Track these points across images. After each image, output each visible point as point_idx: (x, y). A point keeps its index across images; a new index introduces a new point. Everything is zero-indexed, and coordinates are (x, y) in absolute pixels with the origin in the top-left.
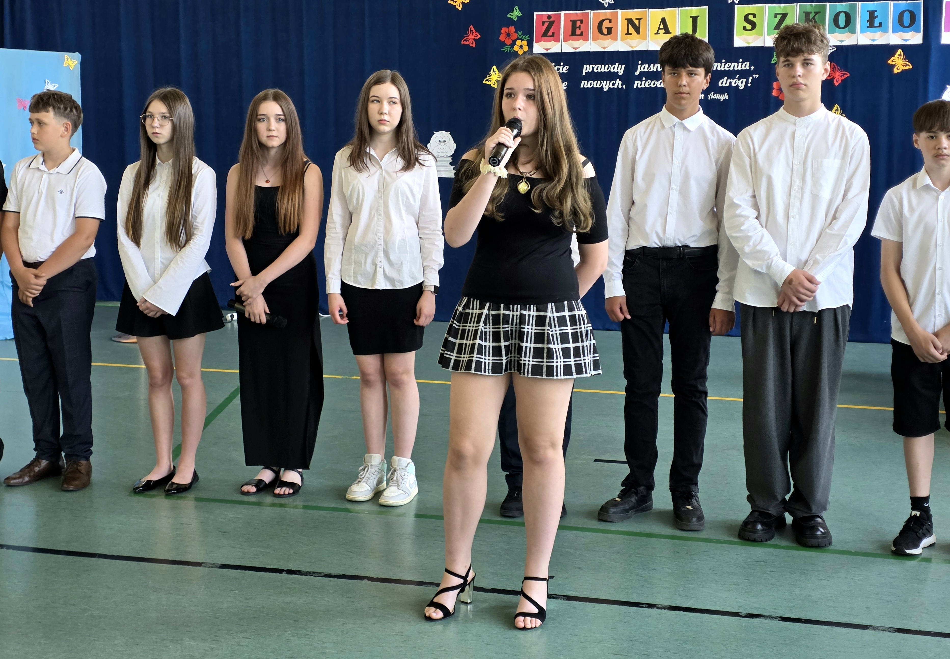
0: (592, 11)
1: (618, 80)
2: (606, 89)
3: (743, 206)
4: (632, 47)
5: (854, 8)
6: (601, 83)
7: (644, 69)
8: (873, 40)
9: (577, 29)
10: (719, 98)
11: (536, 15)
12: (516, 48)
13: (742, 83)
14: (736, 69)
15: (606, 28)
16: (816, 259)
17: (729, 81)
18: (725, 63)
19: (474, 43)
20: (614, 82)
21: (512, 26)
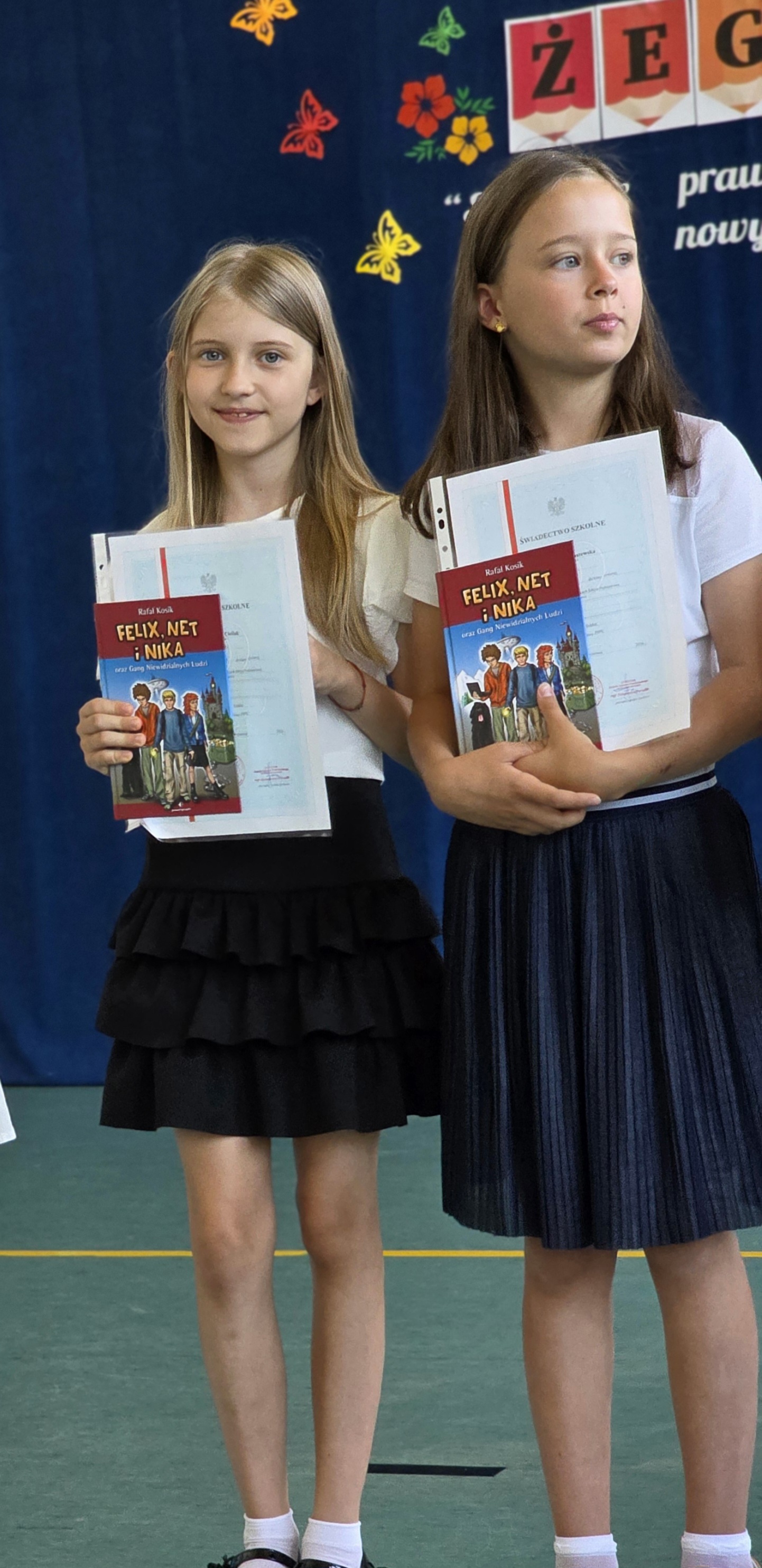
2: (758, 244)
6: (740, 228)
9: (650, 59)
11: (513, 28)
12: (453, 145)
15: (744, 41)
19: (321, 147)
21: (434, 73)
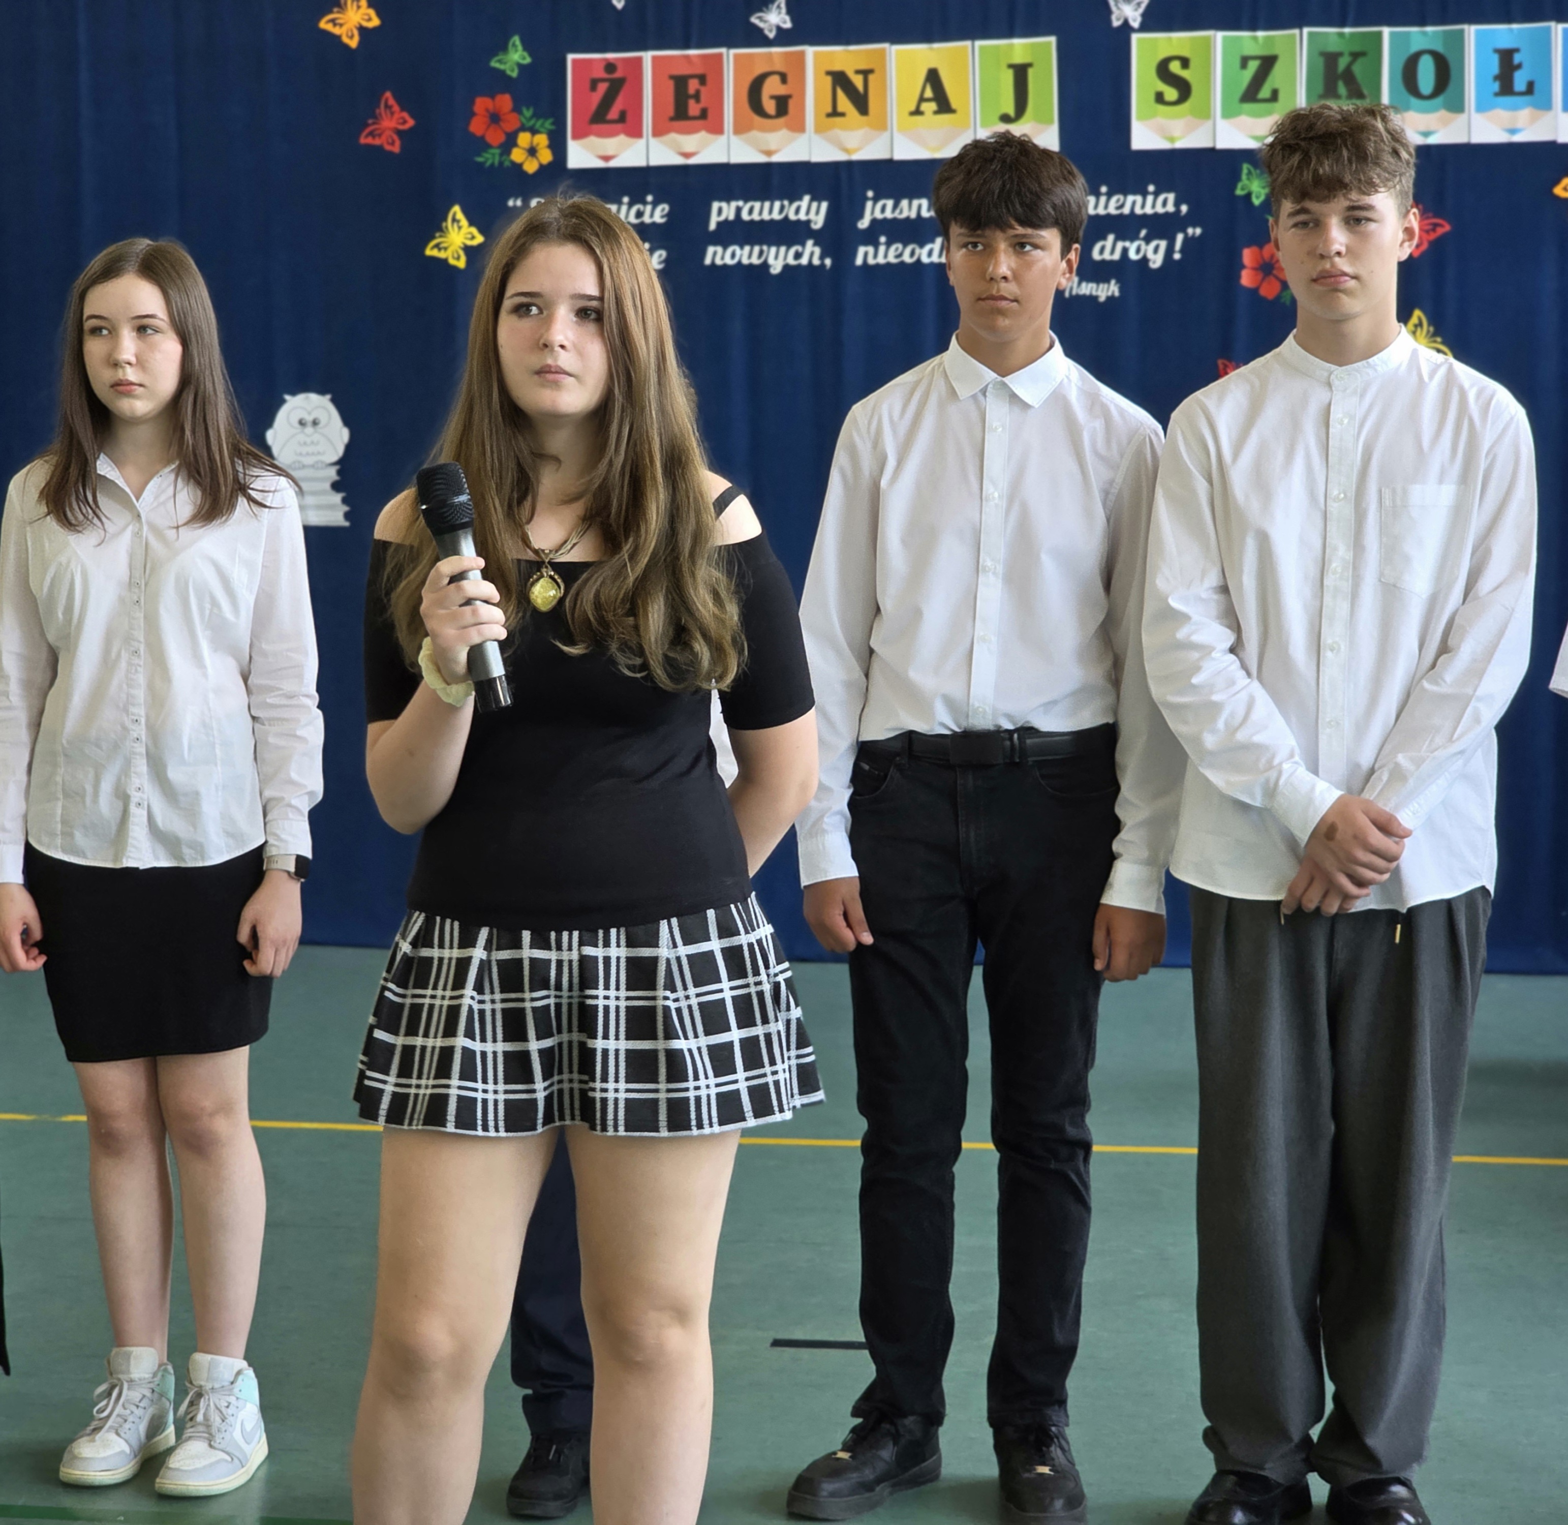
0: (733, 51)
1: (810, 243)
2: (776, 268)
3: (1195, 617)
4: (846, 151)
5: (1458, 40)
6: (761, 253)
7: (883, 209)
8: (1513, 131)
9: (692, 103)
10: (1094, 293)
11: (575, 61)
12: (517, 155)
13: (1156, 250)
14: (1138, 211)
15: (773, 97)
16: (1397, 765)
17: (1120, 245)
18: (1109, 195)
19: (398, 143)
20: (799, 248)
21: (503, 92)
